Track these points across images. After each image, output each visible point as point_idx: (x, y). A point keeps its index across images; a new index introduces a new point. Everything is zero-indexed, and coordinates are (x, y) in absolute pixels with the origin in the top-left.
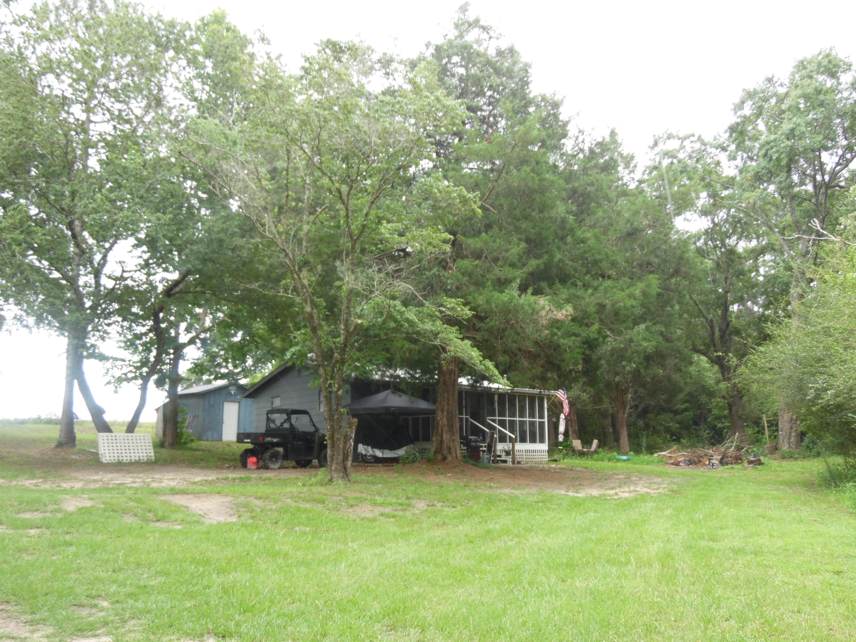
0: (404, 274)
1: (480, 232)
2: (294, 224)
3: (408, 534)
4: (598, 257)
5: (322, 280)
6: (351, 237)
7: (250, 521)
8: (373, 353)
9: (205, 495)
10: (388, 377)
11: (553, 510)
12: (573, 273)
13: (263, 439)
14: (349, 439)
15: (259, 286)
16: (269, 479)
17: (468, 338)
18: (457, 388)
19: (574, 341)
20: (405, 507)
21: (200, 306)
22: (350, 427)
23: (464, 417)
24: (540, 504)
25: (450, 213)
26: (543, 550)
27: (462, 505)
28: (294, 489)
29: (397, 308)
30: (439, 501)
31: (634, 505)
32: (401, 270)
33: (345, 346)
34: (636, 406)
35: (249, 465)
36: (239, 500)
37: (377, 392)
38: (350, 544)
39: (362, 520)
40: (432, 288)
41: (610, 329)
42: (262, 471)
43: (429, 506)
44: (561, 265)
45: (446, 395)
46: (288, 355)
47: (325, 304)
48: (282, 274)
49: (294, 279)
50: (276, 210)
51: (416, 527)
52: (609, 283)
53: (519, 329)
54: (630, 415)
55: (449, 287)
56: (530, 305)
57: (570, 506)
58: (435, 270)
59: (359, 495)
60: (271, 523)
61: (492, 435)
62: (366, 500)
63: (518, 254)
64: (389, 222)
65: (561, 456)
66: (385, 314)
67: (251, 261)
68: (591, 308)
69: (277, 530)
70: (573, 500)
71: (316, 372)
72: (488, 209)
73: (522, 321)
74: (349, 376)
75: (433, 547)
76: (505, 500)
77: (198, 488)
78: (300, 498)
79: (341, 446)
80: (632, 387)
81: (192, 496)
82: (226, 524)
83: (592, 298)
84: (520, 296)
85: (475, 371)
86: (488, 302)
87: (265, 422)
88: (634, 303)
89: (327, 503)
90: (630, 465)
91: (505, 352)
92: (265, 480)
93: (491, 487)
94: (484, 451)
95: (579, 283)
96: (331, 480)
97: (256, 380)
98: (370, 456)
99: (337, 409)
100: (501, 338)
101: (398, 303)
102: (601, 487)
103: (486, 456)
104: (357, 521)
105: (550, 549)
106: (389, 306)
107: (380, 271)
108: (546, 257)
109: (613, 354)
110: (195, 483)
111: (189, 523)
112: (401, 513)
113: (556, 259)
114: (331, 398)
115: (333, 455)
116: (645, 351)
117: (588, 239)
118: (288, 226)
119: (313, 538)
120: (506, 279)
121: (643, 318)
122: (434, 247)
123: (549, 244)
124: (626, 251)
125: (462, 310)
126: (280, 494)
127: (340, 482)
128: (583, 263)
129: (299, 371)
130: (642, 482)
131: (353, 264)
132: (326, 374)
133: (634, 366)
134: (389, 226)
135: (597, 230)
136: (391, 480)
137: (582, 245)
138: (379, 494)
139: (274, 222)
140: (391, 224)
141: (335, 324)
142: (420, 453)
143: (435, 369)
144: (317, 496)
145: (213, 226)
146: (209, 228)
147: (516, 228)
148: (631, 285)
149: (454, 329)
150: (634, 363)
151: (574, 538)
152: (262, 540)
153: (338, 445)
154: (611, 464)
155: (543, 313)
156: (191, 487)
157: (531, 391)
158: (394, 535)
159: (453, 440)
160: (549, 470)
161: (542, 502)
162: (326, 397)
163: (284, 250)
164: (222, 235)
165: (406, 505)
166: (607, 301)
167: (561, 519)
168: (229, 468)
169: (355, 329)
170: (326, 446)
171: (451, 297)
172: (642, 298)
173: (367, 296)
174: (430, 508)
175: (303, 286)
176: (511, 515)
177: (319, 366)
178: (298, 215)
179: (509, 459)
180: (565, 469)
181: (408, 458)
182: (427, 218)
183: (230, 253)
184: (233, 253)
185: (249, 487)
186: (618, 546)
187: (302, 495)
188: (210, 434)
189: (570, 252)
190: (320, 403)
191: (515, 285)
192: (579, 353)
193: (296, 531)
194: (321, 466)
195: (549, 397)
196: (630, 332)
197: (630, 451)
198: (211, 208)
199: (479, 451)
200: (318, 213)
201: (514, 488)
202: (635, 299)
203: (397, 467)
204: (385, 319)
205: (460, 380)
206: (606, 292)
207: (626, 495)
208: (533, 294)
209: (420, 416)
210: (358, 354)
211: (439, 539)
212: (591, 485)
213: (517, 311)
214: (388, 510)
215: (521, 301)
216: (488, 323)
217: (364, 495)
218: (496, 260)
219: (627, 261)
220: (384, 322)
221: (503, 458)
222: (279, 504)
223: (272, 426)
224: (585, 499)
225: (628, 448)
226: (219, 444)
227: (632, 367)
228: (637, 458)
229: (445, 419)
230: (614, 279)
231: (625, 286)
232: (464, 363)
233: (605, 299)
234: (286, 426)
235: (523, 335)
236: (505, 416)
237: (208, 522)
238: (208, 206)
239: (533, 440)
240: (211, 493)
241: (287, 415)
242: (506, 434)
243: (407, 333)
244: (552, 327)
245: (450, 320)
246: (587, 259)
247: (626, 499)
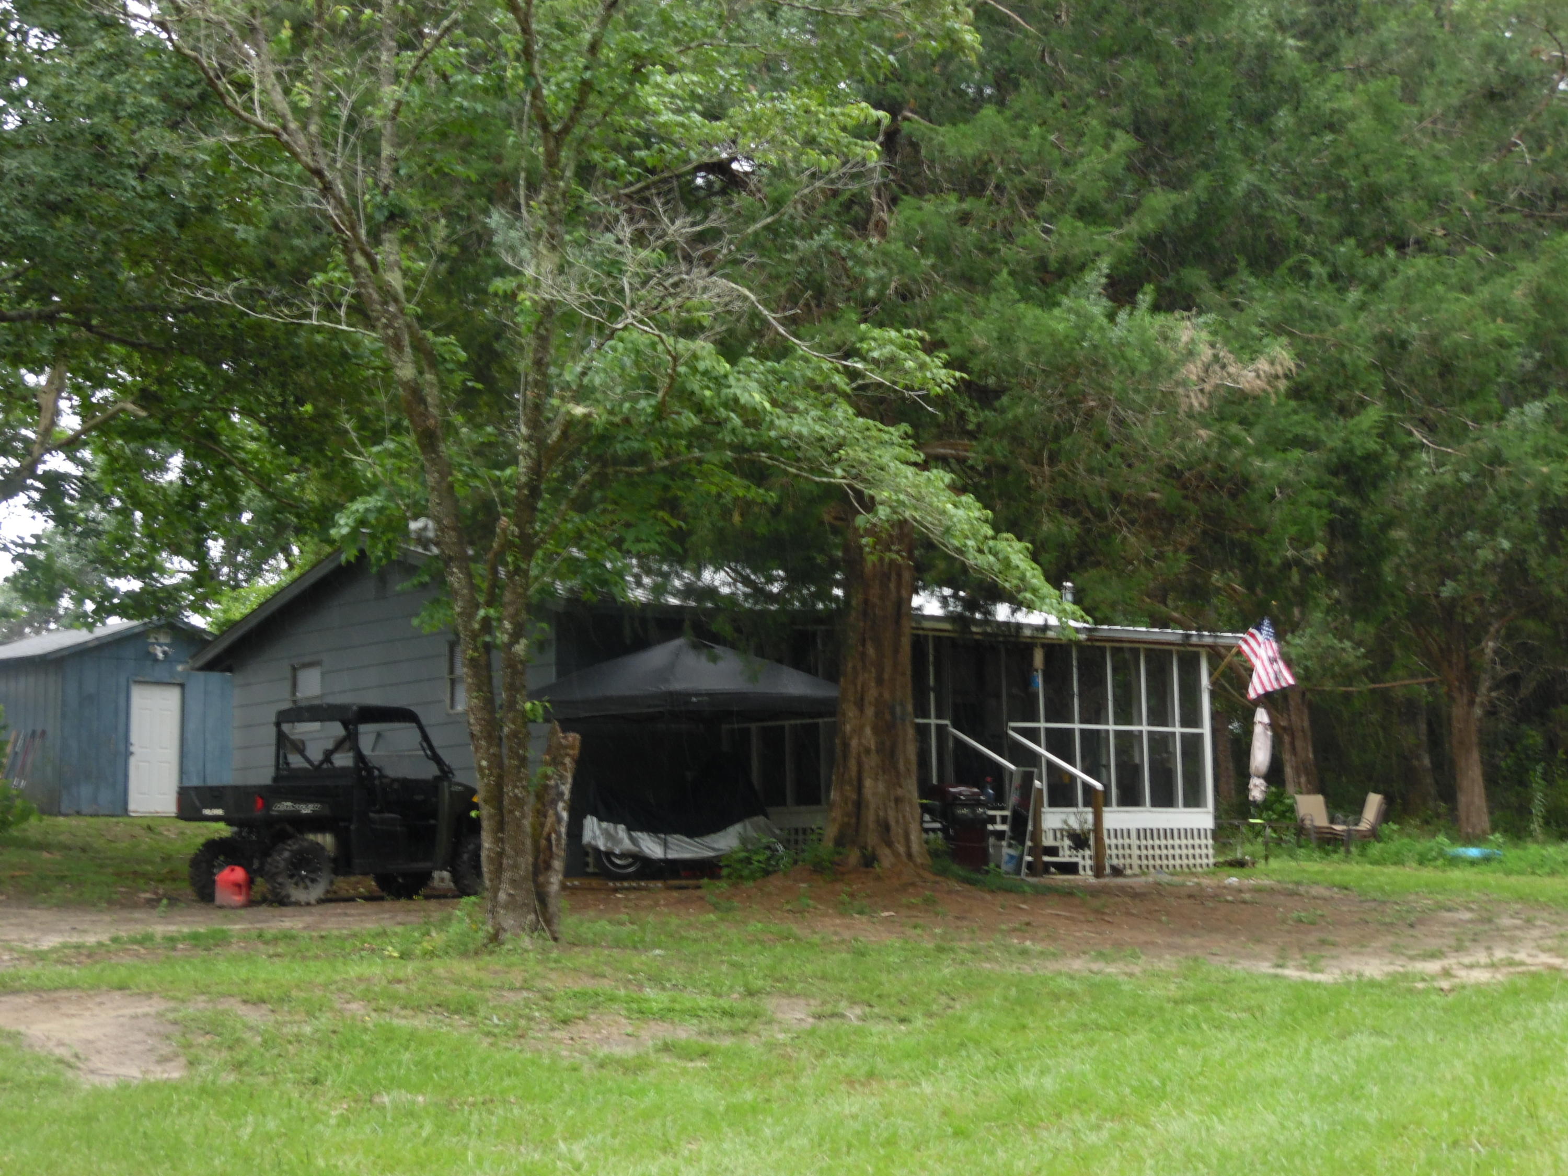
0: (723, 249)
1: (979, 101)
2: (348, 81)
3: (754, 1110)
4: (1384, 178)
5: (451, 272)
6: (545, 127)
7: (231, 1078)
8: (626, 517)
9: (74, 994)
10: (676, 593)
11: (1233, 1029)
12: (1294, 233)
13: (267, 806)
14: (554, 803)
15: (239, 295)
16: (289, 937)
17: (943, 461)
18: (907, 627)
19: (1299, 463)
20: (741, 1023)
21: (37, 367)
22: (556, 762)
23: (933, 721)
24: (1190, 1009)
25: (877, 38)
26: (1202, 1158)
27: (930, 1015)
28: (374, 969)
29: (701, 366)
30: (853, 1002)
31: (1508, 1008)
32: (715, 234)
33: (535, 492)
34: (1514, 681)
35: (223, 895)
36: (190, 1010)
37: (642, 644)
38: (562, 1146)
39: (602, 1066)
40: (820, 293)
41: (1424, 423)
42: (264, 911)
43: (819, 1017)
44: (1255, 208)
45: (871, 651)
46: (343, 525)
47: (463, 355)
48: (315, 252)
49: (355, 270)
50: (286, 33)
51: (778, 1087)
52: (1420, 264)
53: (1110, 428)
54: (1492, 712)
55: (871, 293)
56: (1144, 347)
57: (1291, 1013)
58: (827, 234)
59: (589, 985)
60: (297, 1083)
61: (1028, 779)
62: (612, 999)
63: (1105, 175)
64: (670, 70)
65: (1258, 847)
66: (663, 383)
67: (206, 209)
68: (1358, 351)
69: (320, 1106)
70: (1300, 992)
71: (439, 579)
72: (1004, 21)
73: (1119, 400)
74: (547, 592)
75: (835, 1153)
76: (1072, 995)
77: (51, 972)
78: (393, 998)
79: (527, 823)
80: (1500, 615)
81: (31, 999)
82: (149, 1088)
83: (1363, 317)
84: (1111, 317)
85: (964, 569)
86: (1005, 340)
87: (273, 749)
88: (1507, 332)
89: (482, 1011)
90: (1491, 877)
91: (1066, 505)
92: (276, 940)
93: (1024, 952)
94: (1000, 835)
95: (1318, 269)
96: (495, 938)
97: (238, 612)
98: (622, 856)
99: (511, 704)
100: (1053, 460)
101: (703, 346)
102: (1395, 950)
103: (1006, 851)
104: (585, 1071)
105: (1224, 1156)
106: (675, 359)
107: (639, 239)
108: (1203, 181)
109: (1435, 509)
110: (40, 956)
111: (24, 1087)
112: (728, 1042)
113: (1239, 190)
114: (489, 666)
115: (501, 855)
116: (1543, 495)
117: (1352, 117)
118: (328, 87)
119: (440, 1128)
120: (1065, 261)
121: (1537, 381)
122: (827, 153)
123: (1212, 136)
124: (1482, 150)
125: (922, 366)
126: (325, 986)
127: (526, 941)
128: (1331, 201)
129: (383, 578)
130: (1536, 933)
131: (552, 217)
132: (473, 587)
133: (1506, 544)
134: (671, 82)
135: (1376, 85)
136: (693, 934)
137: (1329, 137)
138: (657, 980)
139: (279, 75)
140: (675, 77)
141: (500, 420)
142: (787, 844)
143: (834, 565)
144: (450, 991)
145: (70, 89)
146: (56, 96)
147: (1103, 83)
148: (1500, 270)
149: (895, 433)
150: (1507, 535)
151: (1306, 1119)
152: (269, 1138)
153: (519, 826)
154: (1428, 874)
155: (1192, 371)
156: (27, 971)
157: (1156, 633)
158: (708, 1114)
159: (898, 800)
160: (1217, 896)
161: (1198, 999)
162: (473, 663)
163: (318, 173)
164: (102, 121)
165: (745, 1014)
166: (1414, 328)
167: (1261, 1056)
168: (152, 904)
169: (565, 435)
170: (475, 826)
171: (881, 325)
172: (1534, 314)
173: (600, 328)
174: (823, 1024)
175: (388, 295)
176: (1092, 1043)
177: (448, 560)
178: (362, 49)
179: (1084, 859)
180: (1272, 891)
181: (748, 861)
182: (801, 55)
183: (131, 179)
184: (142, 178)
185: (222, 966)
186: (1455, 1144)
187: (401, 988)
188: (85, 791)
189: (1286, 164)
190: (453, 682)
191: (1095, 278)
192: (1317, 505)
193: (382, 1108)
194: (462, 890)
195: (1215, 654)
196: (1491, 428)
197: (1494, 830)
198: (62, 30)
199: (986, 834)
200: (428, 43)
201: (1101, 955)
202: (1508, 318)
203: (711, 889)
204: (663, 403)
205: (916, 601)
206: (1407, 298)
207: (1481, 976)
208: (1156, 308)
209: (787, 723)
210: (576, 517)
211: (857, 1126)
212: (1360, 945)
213: (1101, 367)
214: (685, 1033)
215: (1116, 333)
216: (1003, 411)
217: (605, 986)
218: (1033, 195)
219: (1484, 188)
220: (660, 413)
221: (1065, 856)
222: (325, 1021)
223: (296, 761)
224: (1338, 992)
225: (1485, 822)
226: (118, 826)
227: (1496, 550)
228: (1512, 854)
229: (868, 731)
230: (1438, 252)
231: (1476, 275)
232: (930, 545)
233: (1408, 320)
234: (343, 760)
235: (1126, 448)
236: (1070, 720)
237: (86, 1082)
238: (51, 20)
239: (1163, 798)
240: (94, 988)
241: (345, 725)
242: (1073, 778)
243: (740, 448)
244: (1221, 418)
245: (882, 400)
246: (1344, 186)
247: (1479, 988)
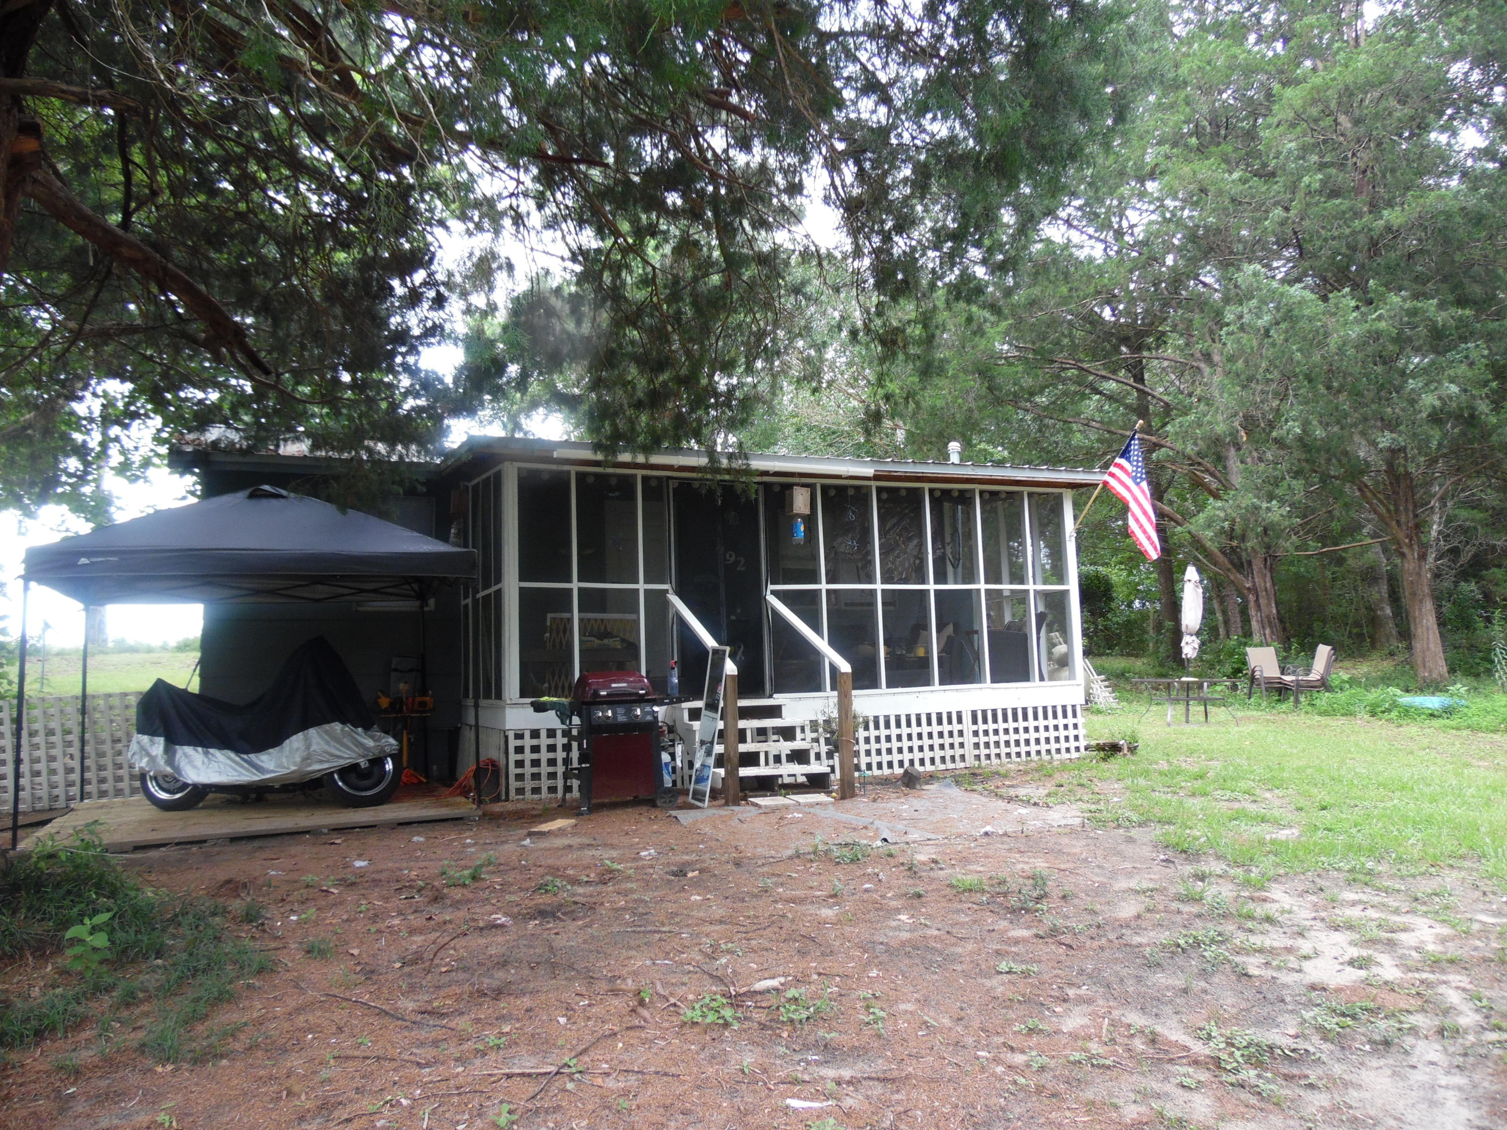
23: (642, 586)
154: (1380, 729)
197: (1453, 681)
228: (1476, 705)
